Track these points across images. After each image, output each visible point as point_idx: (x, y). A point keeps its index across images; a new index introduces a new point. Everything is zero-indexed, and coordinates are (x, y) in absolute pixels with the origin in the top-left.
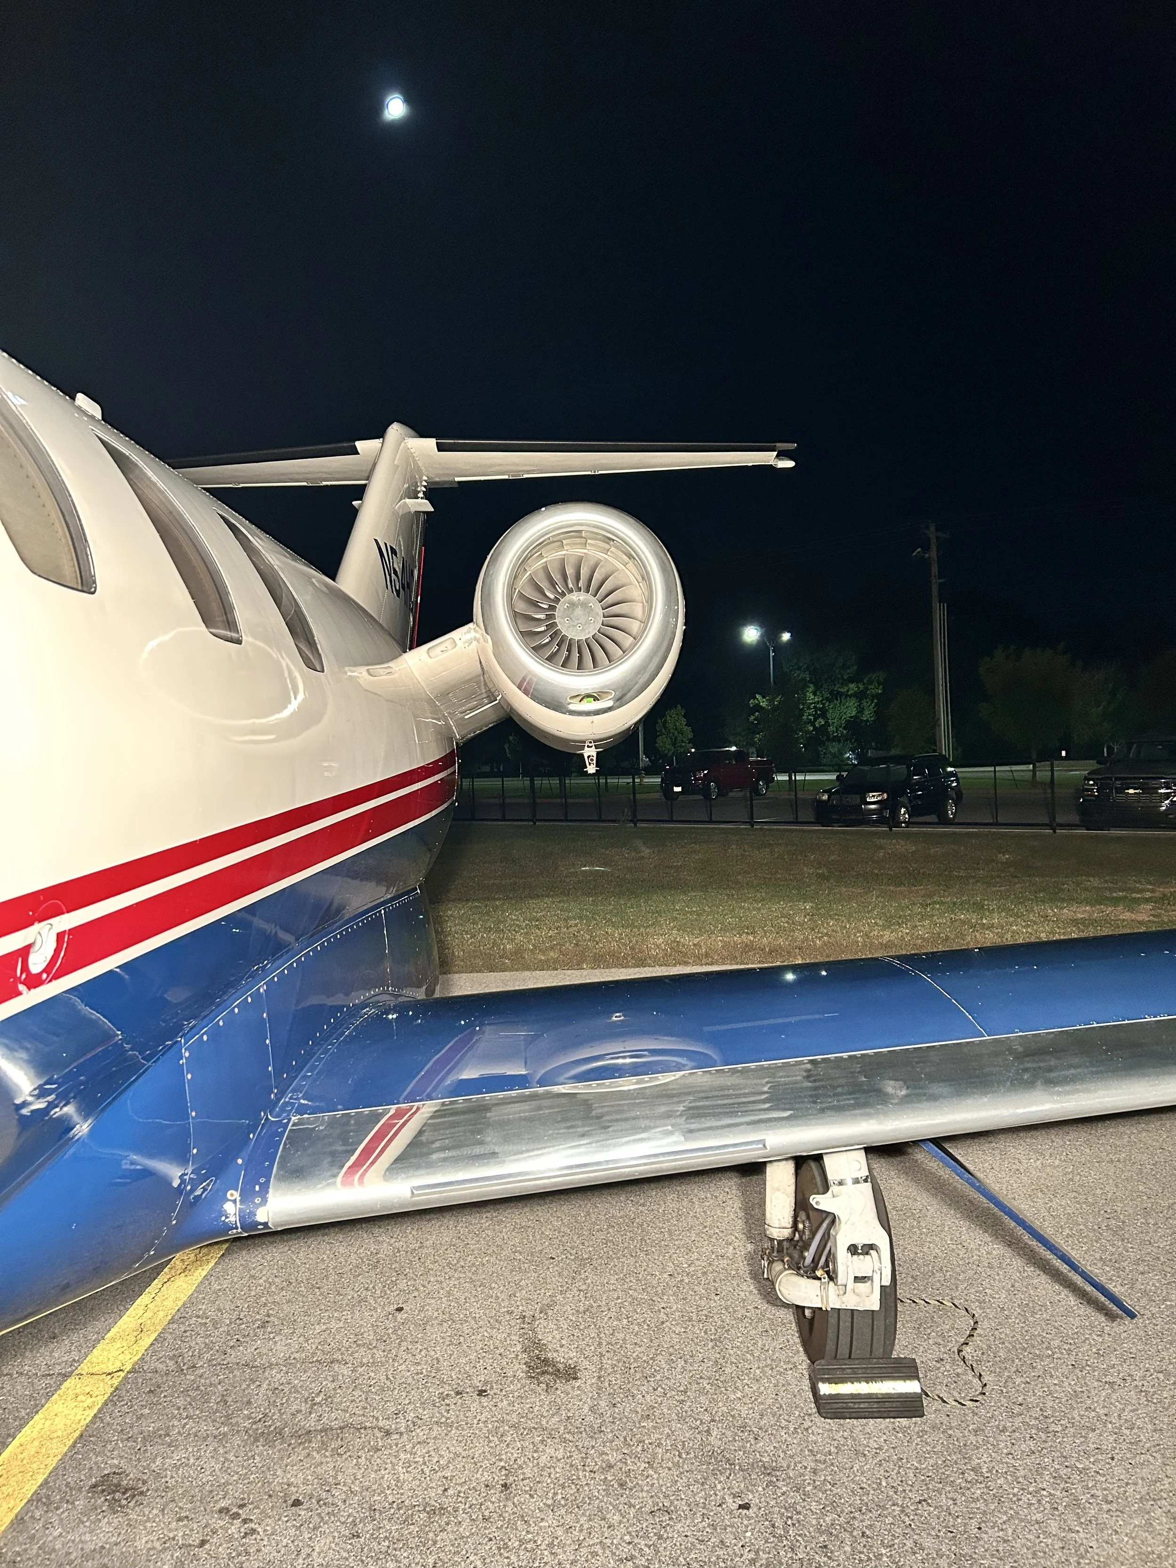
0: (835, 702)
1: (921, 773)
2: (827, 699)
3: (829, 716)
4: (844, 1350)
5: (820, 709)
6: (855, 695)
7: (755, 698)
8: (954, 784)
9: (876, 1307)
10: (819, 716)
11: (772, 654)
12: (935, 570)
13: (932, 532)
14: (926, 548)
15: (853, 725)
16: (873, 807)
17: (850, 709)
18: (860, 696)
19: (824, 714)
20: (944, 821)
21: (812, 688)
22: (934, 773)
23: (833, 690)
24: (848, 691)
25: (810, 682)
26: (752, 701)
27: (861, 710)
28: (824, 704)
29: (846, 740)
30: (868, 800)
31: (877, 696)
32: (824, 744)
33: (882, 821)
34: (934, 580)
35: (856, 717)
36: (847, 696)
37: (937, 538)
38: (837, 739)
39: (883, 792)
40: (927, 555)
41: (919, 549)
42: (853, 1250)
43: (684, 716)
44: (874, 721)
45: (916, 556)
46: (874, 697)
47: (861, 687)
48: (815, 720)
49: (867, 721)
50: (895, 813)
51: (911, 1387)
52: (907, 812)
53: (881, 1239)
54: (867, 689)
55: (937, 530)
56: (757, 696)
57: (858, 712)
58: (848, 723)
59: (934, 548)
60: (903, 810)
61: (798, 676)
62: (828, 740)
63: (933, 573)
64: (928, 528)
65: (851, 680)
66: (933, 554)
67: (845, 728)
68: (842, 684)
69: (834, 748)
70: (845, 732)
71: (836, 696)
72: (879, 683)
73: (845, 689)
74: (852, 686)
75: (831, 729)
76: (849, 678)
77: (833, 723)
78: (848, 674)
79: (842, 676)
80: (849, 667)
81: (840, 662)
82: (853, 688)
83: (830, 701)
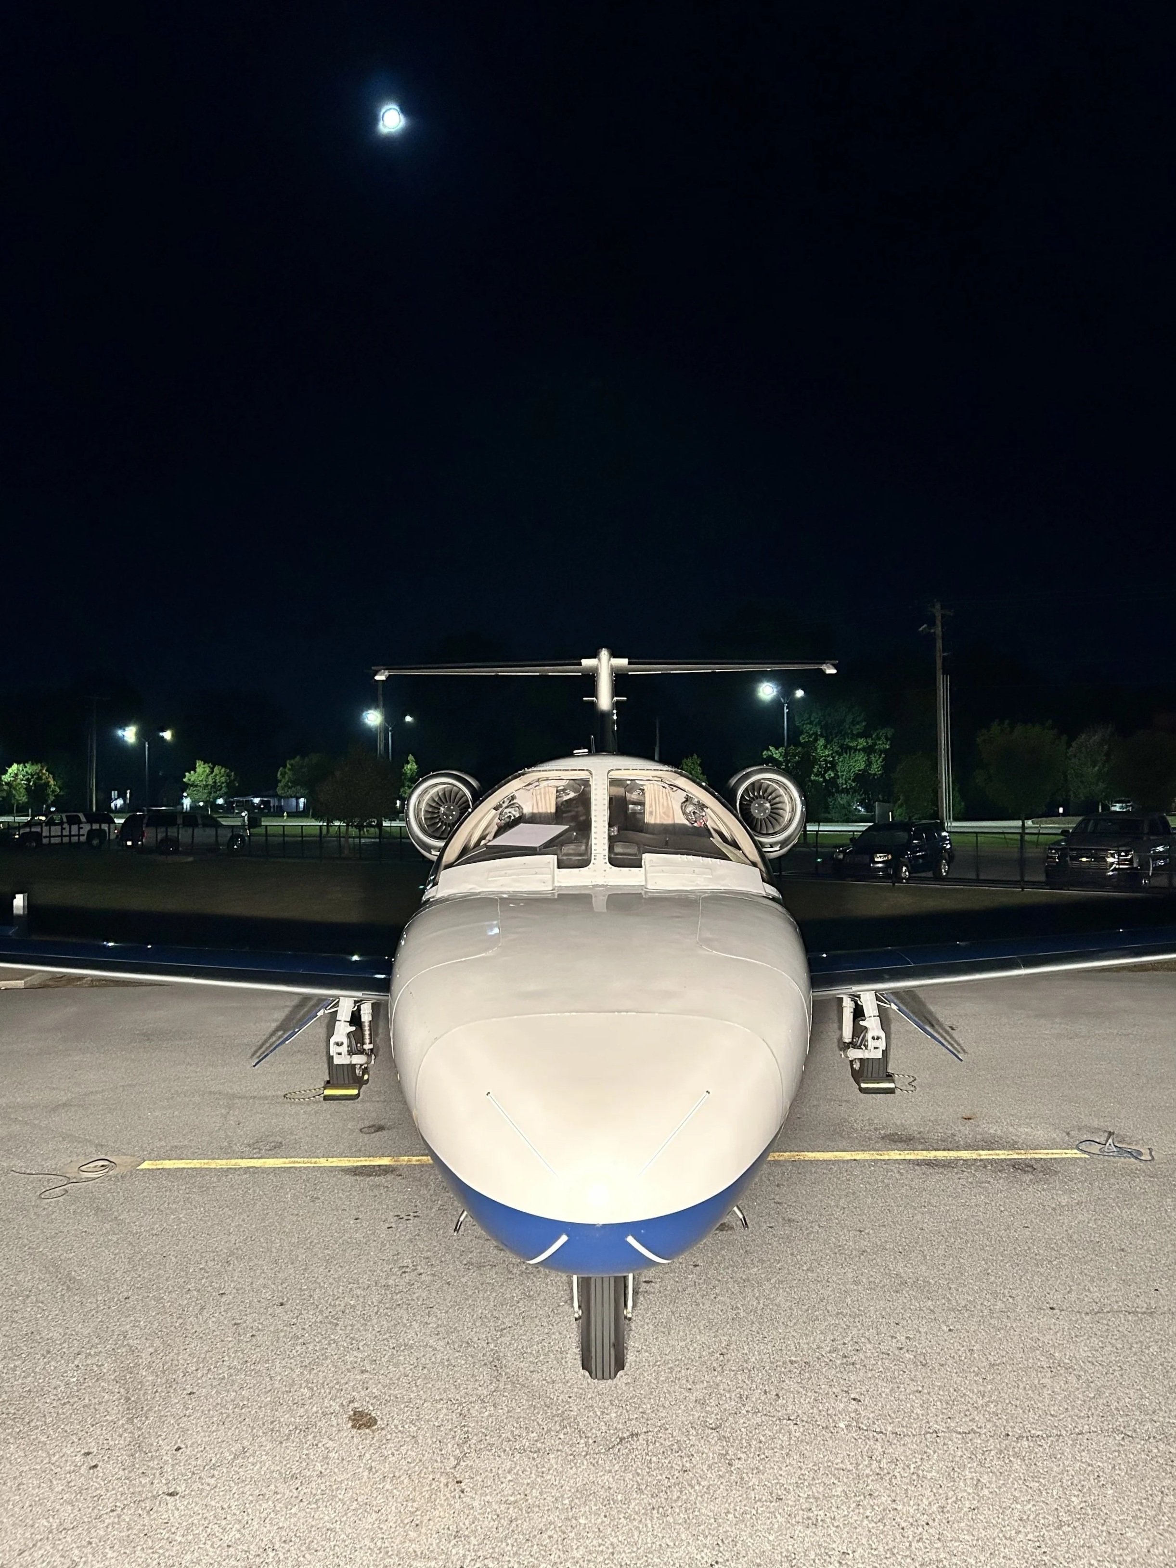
0: (845, 755)
1: (919, 838)
2: (837, 752)
3: (838, 768)
4: (869, 1075)
5: (830, 762)
6: (864, 749)
7: (768, 749)
8: (949, 846)
9: (881, 1057)
10: (829, 769)
11: (786, 711)
12: (939, 644)
13: (937, 611)
14: (932, 623)
15: (862, 778)
16: (880, 865)
17: (858, 763)
18: (869, 751)
19: (833, 766)
20: (938, 878)
21: (821, 742)
22: (930, 837)
23: (843, 744)
24: (857, 745)
25: (822, 736)
26: (765, 752)
27: (869, 764)
28: (834, 757)
29: (855, 791)
30: (876, 860)
31: (885, 751)
32: (833, 796)
33: (887, 877)
34: (938, 655)
35: (864, 771)
36: (856, 750)
37: (943, 616)
38: (847, 791)
39: (888, 853)
40: (932, 631)
41: (925, 626)
42: (873, 1038)
43: (700, 765)
44: (882, 775)
45: (922, 631)
46: (881, 752)
47: (870, 742)
48: (825, 773)
49: (875, 774)
50: (898, 870)
51: (892, 1085)
52: (908, 870)
53: (882, 1034)
54: (875, 744)
55: (942, 608)
56: (771, 748)
57: (867, 766)
58: (857, 775)
59: (939, 623)
60: (904, 869)
61: (810, 729)
62: (838, 791)
63: (938, 648)
64: (933, 606)
65: (860, 735)
66: (938, 630)
67: (853, 781)
68: (852, 738)
69: (843, 799)
70: (854, 784)
71: (846, 749)
72: (887, 739)
73: (855, 744)
74: (860, 740)
75: (840, 781)
76: (858, 733)
77: (843, 775)
78: (858, 729)
79: (852, 731)
80: (858, 723)
81: (849, 719)
82: (862, 742)
83: (840, 755)
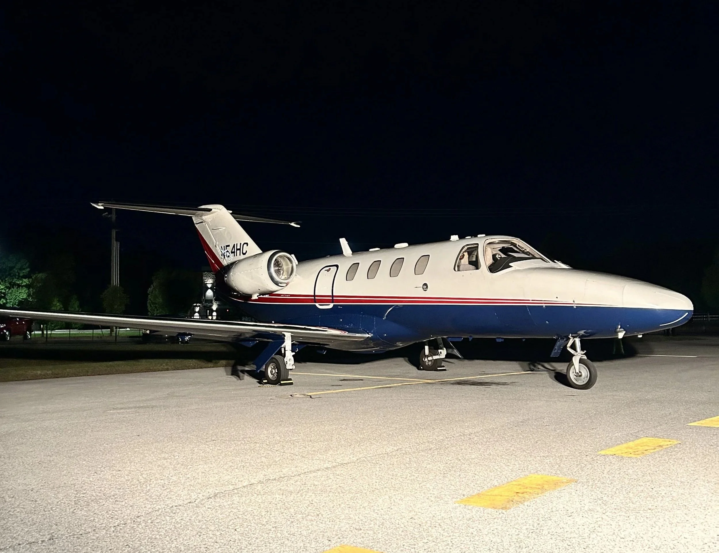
0: (12, 289)
2: (8, 287)
3: (7, 297)
5: (3, 293)
6: (26, 286)
10: (2, 297)
15: (25, 304)
17: (23, 294)
18: (30, 286)
19: (4, 296)
23: (12, 282)
24: (22, 283)
27: (31, 295)
28: (4, 290)
36: (21, 286)
41: (107, 213)
65: (25, 277)
68: (18, 278)
71: (13, 286)
74: (24, 280)
76: (23, 275)
77: (11, 302)
78: (23, 273)
79: (19, 274)
80: (24, 269)
81: (19, 266)
82: (26, 281)
83: (10, 289)
